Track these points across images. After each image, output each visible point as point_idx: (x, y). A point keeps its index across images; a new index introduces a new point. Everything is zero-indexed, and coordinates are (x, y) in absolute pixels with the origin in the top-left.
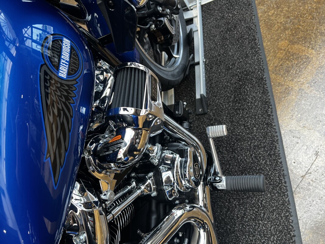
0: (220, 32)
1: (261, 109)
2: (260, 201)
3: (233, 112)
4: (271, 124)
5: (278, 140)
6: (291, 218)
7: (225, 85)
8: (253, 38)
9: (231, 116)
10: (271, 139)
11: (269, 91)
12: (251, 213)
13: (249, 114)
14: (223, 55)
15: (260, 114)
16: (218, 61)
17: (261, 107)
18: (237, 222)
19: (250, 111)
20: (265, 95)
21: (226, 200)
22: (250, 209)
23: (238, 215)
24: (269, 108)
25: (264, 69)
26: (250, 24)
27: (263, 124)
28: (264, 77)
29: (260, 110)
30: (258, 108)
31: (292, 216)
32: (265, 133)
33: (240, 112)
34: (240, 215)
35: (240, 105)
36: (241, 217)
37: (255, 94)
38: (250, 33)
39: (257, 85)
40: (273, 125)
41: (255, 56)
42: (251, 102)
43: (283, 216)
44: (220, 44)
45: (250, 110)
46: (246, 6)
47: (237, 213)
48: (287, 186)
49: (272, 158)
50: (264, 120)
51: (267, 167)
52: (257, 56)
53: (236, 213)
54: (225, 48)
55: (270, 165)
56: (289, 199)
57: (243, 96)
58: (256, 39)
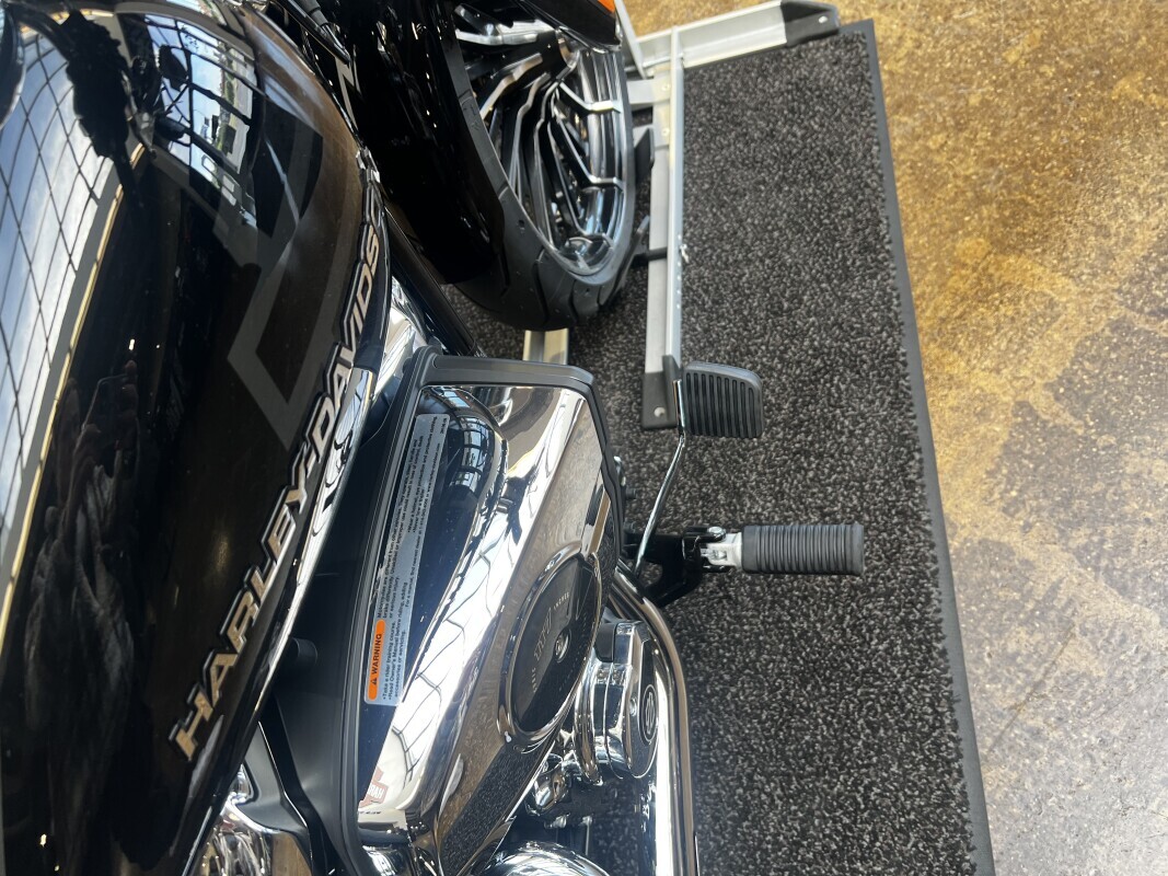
0: (759, 183)
1: (883, 459)
2: (861, 789)
3: (786, 461)
4: (914, 513)
5: (937, 571)
6: (967, 858)
7: (762, 363)
8: (869, 215)
9: (775, 473)
10: (913, 568)
11: (915, 400)
12: (827, 832)
13: (839, 473)
14: (762, 261)
15: (880, 478)
16: (744, 279)
17: (883, 454)
18: (774, 860)
19: (845, 462)
20: (902, 414)
21: (740, 778)
22: (824, 817)
23: (779, 834)
24: (913, 458)
25: (902, 324)
26: (863, 168)
27: (889, 510)
28: (902, 350)
29: (879, 461)
30: (873, 453)
31: (974, 848)
32: (892, 545)
33: (810, 464)
34: (785, 838)
35: (810, 438)
36: (789, 843)
37: (865, 407)
38: (860, 197)
39: (874, 376)
40: (924, 518)
41: (873, 276)
42: (851, 433)
43: (943, 849)
44: (753, 224)
45: (846, 459)
46: (852, 108)
47: (774, 827)
48: (961, 740)
49: (911, 634)
50: (894, 498)
51: (893, 664)
52: (879, 277)
53: (772, 830)
54: (771, 238)
55: (905, 658)
56: (964, 786)
57: (822, 410)
58: (881, 222)
